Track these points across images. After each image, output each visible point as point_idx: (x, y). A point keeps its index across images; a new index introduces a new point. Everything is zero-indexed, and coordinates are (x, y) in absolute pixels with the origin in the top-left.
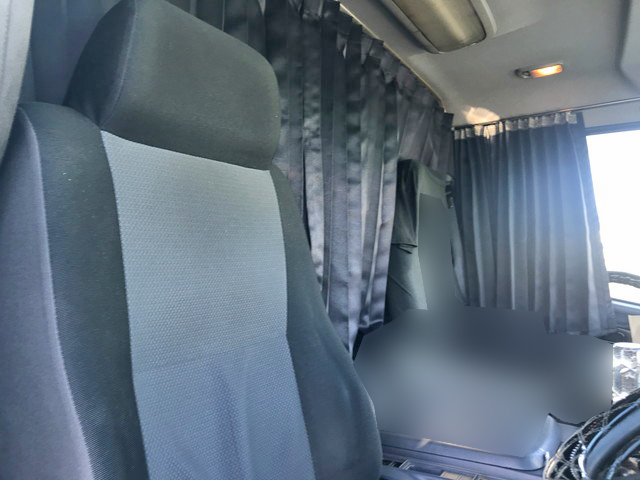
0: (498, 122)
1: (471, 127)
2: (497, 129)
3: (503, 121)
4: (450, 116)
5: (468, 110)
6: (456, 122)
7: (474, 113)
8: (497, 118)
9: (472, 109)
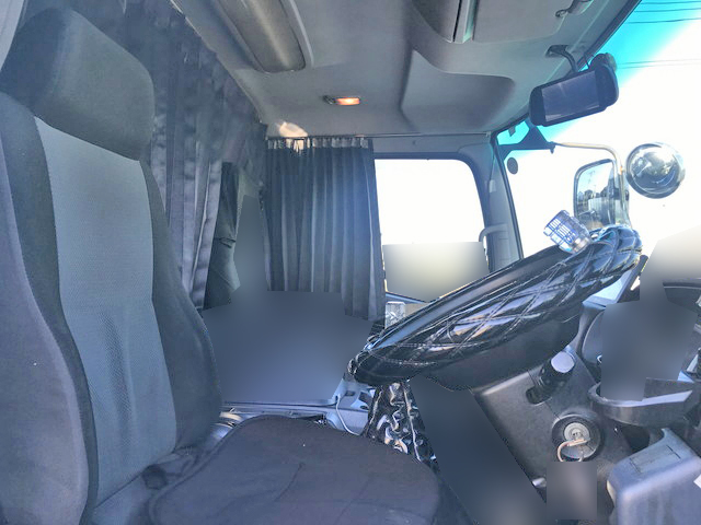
0: (306, 138)
1: (284, 139)
2: (305, 144)
3: (310, 137)
4: (265, 127)
5: (281, 124)
6: (270, 133)
7: (287, 127)
8: (305, 135)
9: (285, 124)
